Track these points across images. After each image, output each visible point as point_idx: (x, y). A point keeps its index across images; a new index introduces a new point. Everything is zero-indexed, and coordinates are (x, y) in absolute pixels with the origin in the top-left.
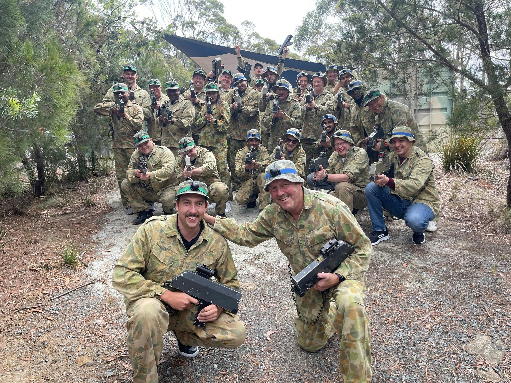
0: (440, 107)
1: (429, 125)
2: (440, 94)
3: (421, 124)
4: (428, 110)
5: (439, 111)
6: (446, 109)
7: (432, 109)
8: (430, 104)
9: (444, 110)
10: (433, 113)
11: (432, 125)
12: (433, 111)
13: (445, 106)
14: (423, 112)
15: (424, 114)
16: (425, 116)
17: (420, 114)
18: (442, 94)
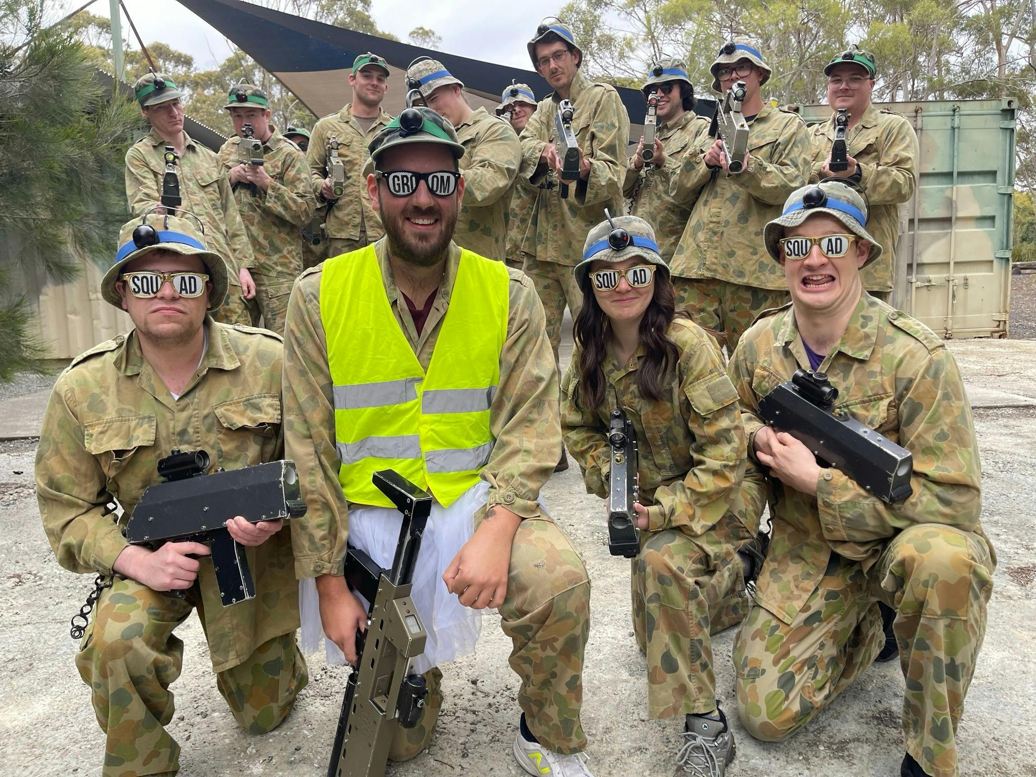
0: (978, 214)
1: (948, 263)
2: (976, 177)
3: (925, 260)
4: (947, 221)
5: (973, 223)
6: (992, 218)
7: (957, 219)
8: (950, 203)
9: (988, 222)
10: (959, 230)
11: (955, 263)
12: (959, 224)
13: (988, 212)
14: (932, 225)
15: (934, 231)
16: (936, 238)
17: (925, 232)
18: (981, 178)
